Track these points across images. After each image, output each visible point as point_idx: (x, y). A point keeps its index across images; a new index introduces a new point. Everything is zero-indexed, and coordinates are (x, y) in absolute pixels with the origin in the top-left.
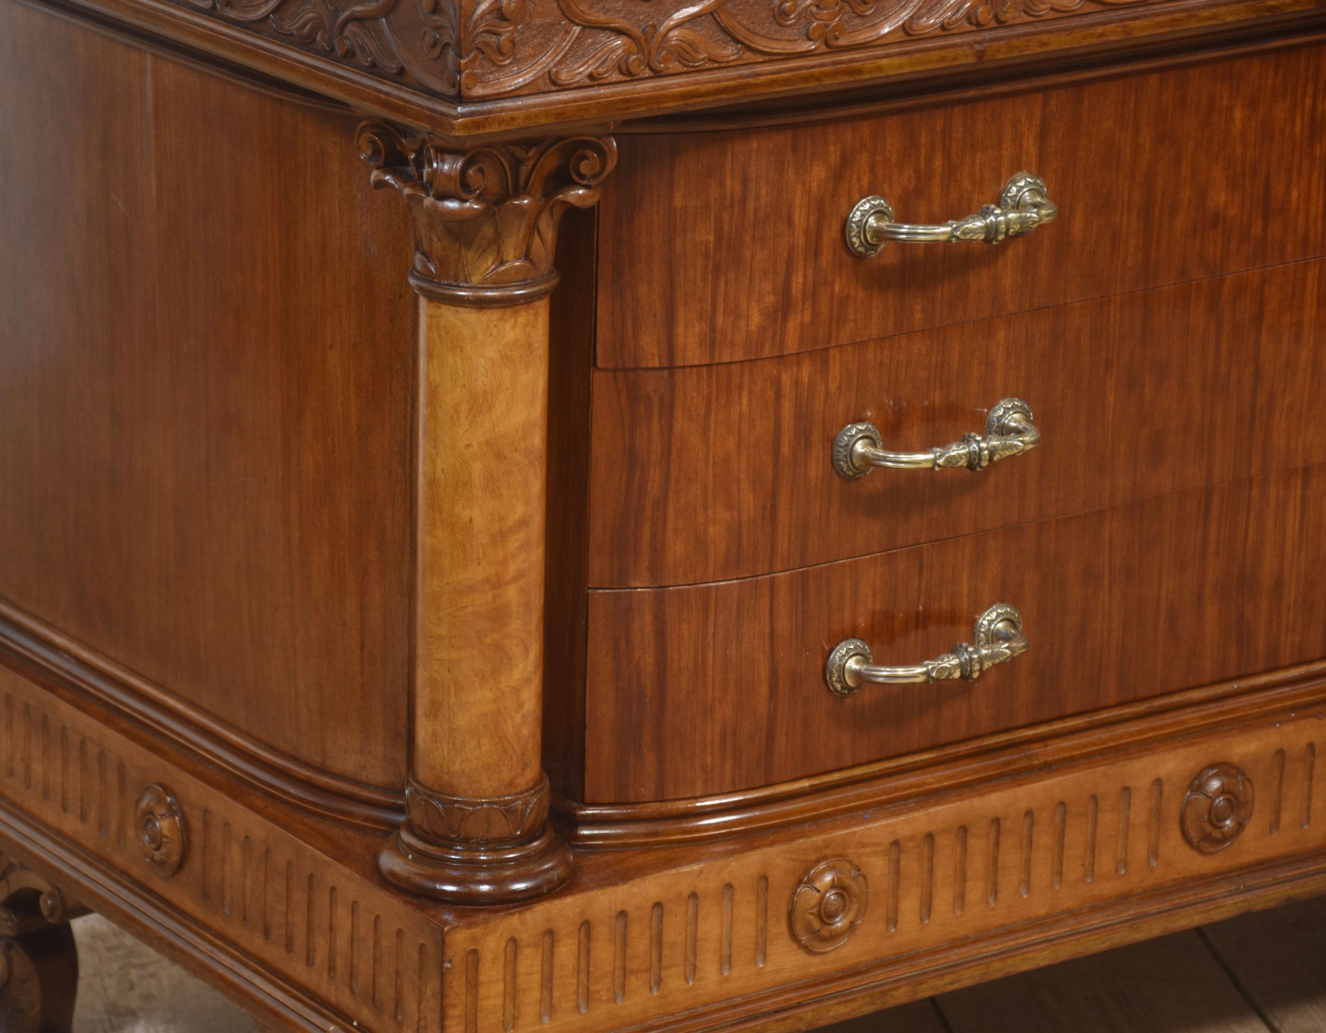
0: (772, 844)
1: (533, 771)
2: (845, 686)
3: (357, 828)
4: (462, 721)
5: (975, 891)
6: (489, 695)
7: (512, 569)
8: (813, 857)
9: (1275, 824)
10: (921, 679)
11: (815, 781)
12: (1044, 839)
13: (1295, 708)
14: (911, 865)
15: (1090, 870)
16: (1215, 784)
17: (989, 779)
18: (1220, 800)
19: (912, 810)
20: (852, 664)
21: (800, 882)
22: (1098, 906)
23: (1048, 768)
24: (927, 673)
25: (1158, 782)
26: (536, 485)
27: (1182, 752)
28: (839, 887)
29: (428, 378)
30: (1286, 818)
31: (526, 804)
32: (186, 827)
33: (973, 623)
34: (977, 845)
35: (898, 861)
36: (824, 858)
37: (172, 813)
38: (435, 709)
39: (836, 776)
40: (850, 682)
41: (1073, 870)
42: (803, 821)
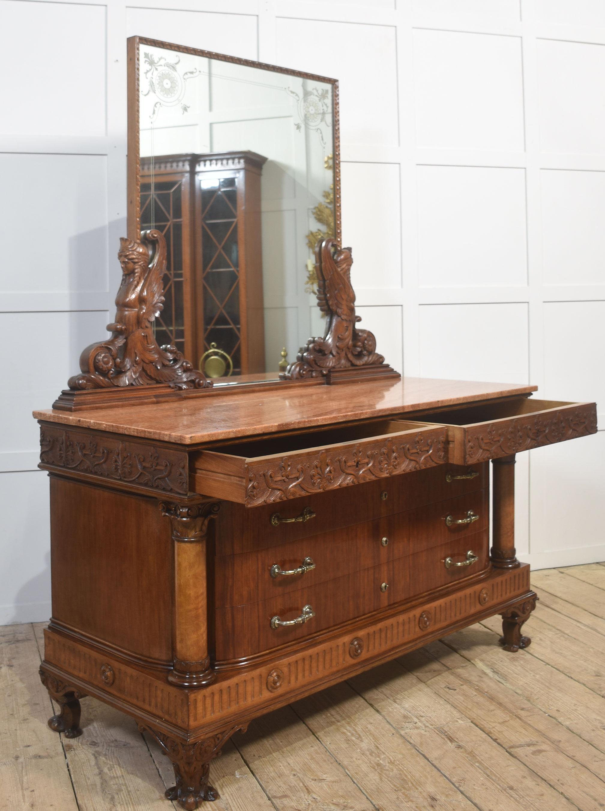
0: (262, 667)
1: (206, 654)
2: (275, 627)
3: (160, 671)
4: (189, 643)
5: (307, 673)
6: (196, 636)
7: (200, 605)
8: (271, 669)
9: (368, 650)
10: (294, 624)
11: (270, 651)
12: (321, 660)
13: (370, 623)
14: (293, 669)
15: (331, 666)
16: (356, 643)
17: (308, 647)
18: (357, 646)
19: (292, 655)
20: (277, 622)
21: (269, 675)
22: (333, 674)
23: (320, 643)
24: (295, 622)
25: (344, 643)
26: (205, 585)
27: (349, 636)
28: (278, 676)
29: (178, 560)
30: (370, 648)
31: (205, 662)
32: (114, 674)
33: (302, 610)
34: (307, 662)
35: (290, 668)
36: (274, 669)
37: (110, 670)
38: (182, 641)
39: (274, 649)
40: (277, 626)
41: (327, 666)
42: (267, 661)
